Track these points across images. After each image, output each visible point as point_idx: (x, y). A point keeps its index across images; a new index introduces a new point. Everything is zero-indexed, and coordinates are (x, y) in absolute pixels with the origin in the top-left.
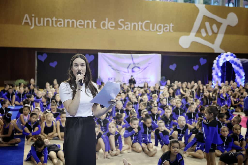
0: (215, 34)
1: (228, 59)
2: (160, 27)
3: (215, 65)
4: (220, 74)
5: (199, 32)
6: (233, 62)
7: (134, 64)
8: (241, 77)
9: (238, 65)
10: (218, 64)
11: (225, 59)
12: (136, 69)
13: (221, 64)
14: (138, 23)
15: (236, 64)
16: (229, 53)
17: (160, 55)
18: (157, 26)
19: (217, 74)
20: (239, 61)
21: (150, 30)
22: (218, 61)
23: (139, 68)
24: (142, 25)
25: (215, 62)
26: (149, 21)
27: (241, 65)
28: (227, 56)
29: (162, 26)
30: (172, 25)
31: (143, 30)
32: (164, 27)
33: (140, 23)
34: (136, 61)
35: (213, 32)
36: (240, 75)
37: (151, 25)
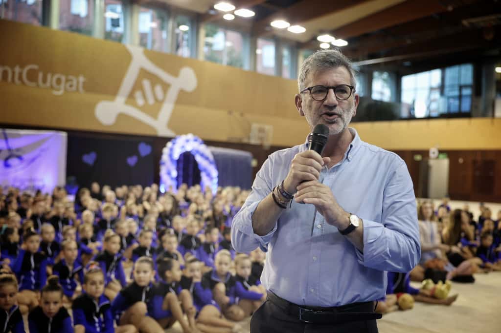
0: (159, 103)
1: (189, 148)
2: (59, 81)
3: (165, 157)
4: (174, 174)
5: (131, 97)
6: (198, 152)
7: (9, 149)
8: (211, 178)
9: (207, 158)
10: (171, 156)
11: (183, 147)
12: (14, 162)
13: (176, 156)
14: (12, 67)
15: (202, 155)
16: (190, 136)
17: (64, 135)
18: (52, 77)
19: (169, 173)
20: (208, 151)
21: (38, 86)
22: (171, 150)
23: (20, 158)
24: (20, 75)
25: (166, 151)
26: (35, 67)
27: (211, 157)
28: (188, 141)
29: (63, 78)
30: (82, 79)
31: (23, 83)
32: (67, 81)
33: (17, 70)
34: (15, 144)
35: (156, 99)
36: (209, 175)
37: (41, 75)
